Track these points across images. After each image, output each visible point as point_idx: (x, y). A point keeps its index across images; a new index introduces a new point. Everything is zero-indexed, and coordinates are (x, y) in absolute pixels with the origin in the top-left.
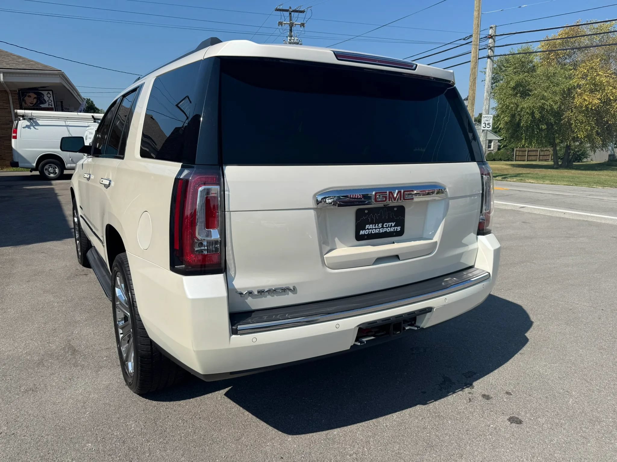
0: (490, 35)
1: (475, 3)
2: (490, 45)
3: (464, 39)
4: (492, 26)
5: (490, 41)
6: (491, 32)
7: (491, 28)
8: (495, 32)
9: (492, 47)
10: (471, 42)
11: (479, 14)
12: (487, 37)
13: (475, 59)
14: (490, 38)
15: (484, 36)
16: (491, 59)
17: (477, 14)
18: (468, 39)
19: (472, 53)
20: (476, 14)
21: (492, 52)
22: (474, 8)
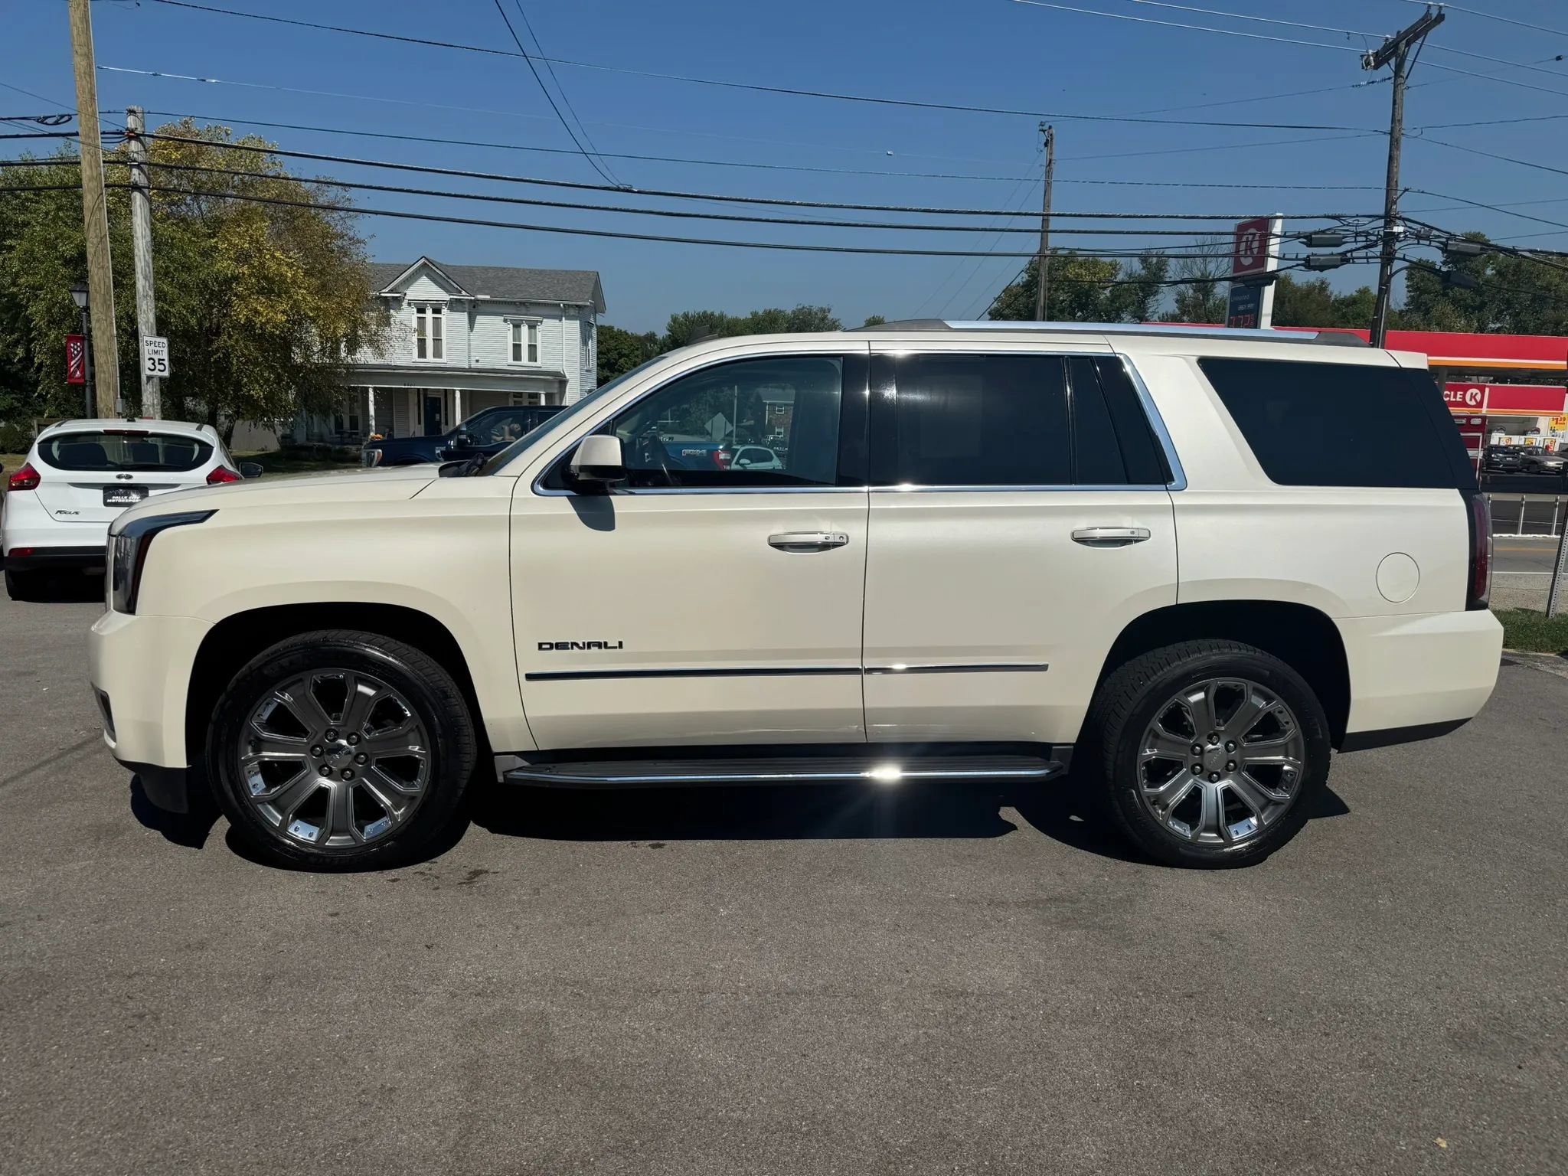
0: (132, 131)
1: (75, 33)
2: (135, 155)
3: (42, 120)
4: (135, 108)
5: (134, 146)
6: (131, 122)
7: (132, 112)
8: (143, 126)
9: (145, 164)
10: (77, 134)
11: (90, 66)
12: (121, 133)
13: (95, 184)
14: (130, 138)
15: (113, 129)
16: (143, 194)
17: (84, 63)
18: (56, 123)
19: (84, 165)
20: (80, 62)
21: (142, 175)
22: (73, 45)
